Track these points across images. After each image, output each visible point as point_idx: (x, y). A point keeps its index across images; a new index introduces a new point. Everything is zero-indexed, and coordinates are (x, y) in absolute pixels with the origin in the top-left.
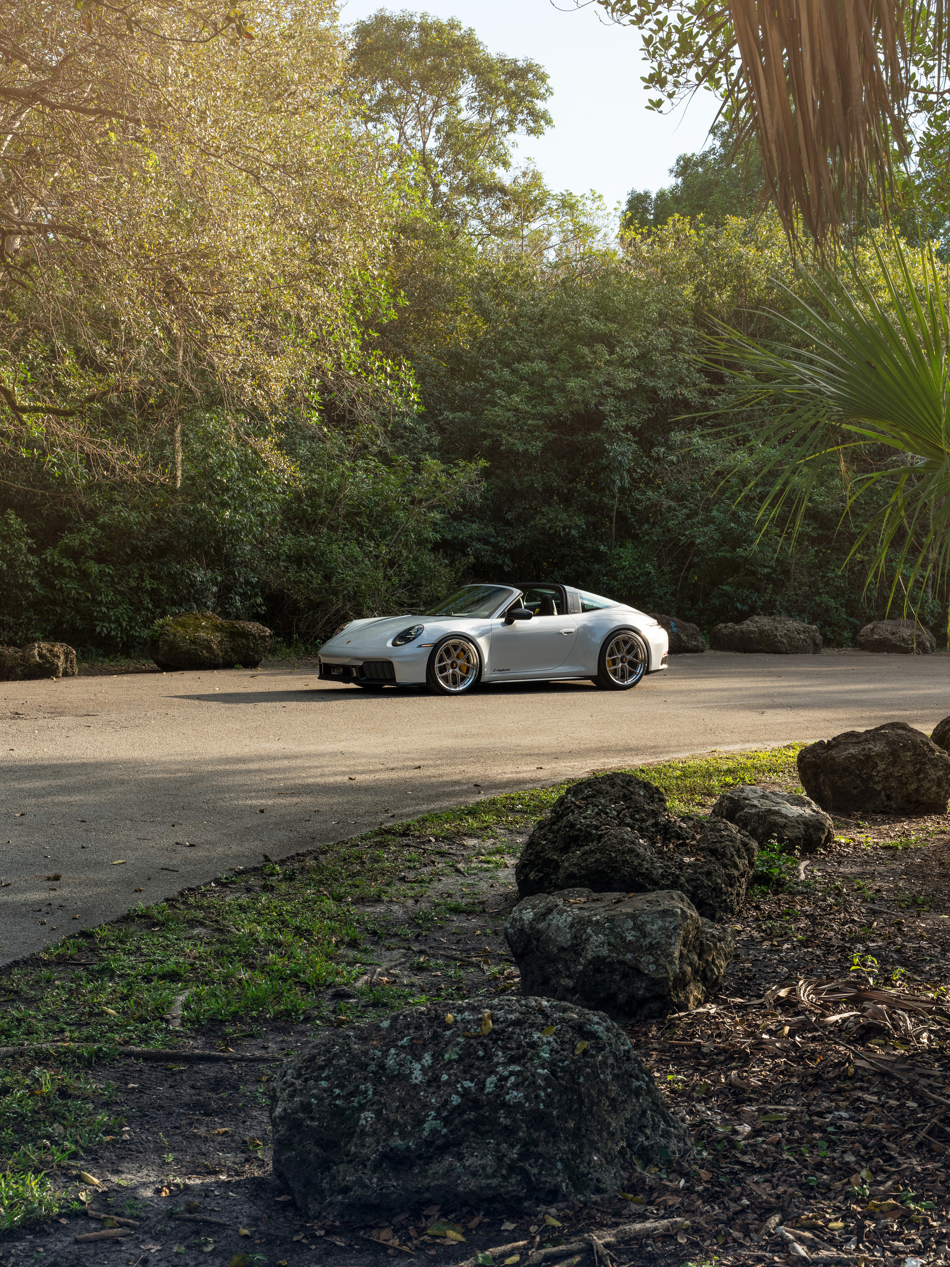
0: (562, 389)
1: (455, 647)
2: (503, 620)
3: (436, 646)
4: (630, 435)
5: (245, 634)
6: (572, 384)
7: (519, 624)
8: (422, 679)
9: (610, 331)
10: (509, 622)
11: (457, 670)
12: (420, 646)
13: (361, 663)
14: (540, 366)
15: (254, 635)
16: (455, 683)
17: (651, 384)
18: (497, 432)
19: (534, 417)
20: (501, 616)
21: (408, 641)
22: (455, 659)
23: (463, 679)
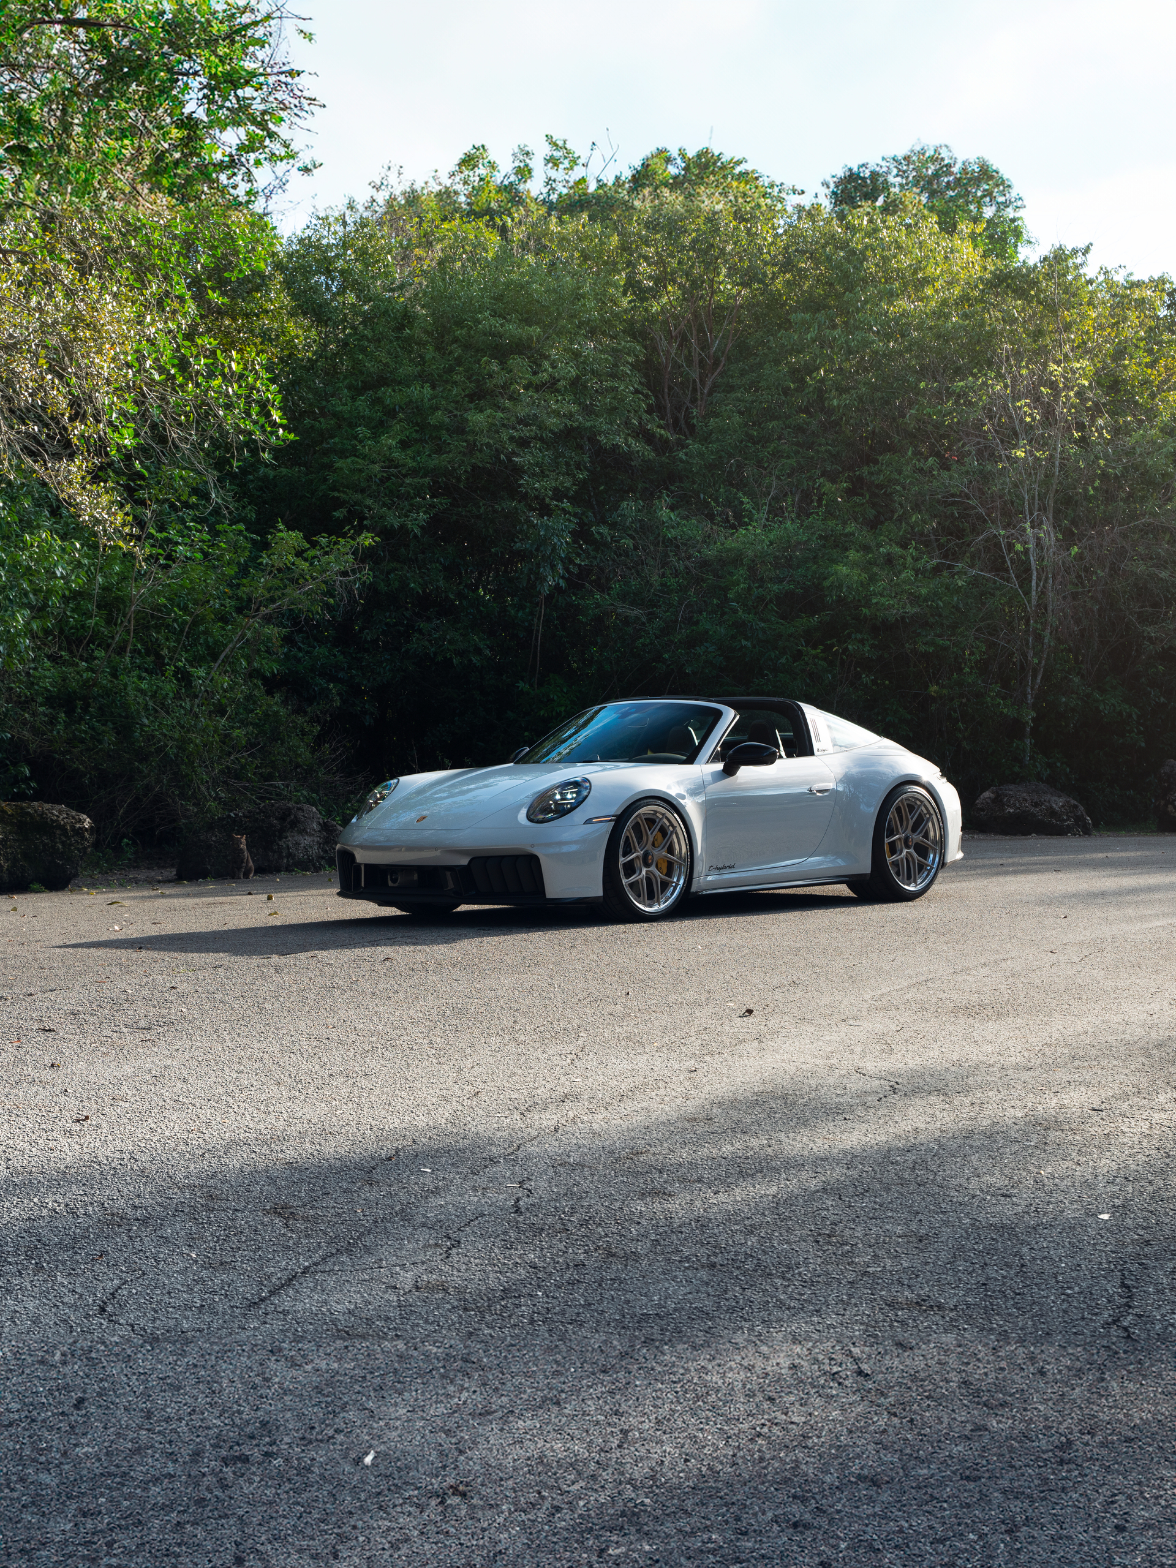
0: (460, 429)
1: (651, 821)
2: (720, 766)
3: (620, 820)
4: (566, 504)
5: (47, 827)
6: (478, 419)
7: (747, 773)
8: (595, 889)
9: (530, 338)
10: (729, 771)
11: (653, 868)
12: (588, 821)
13: (464, 861)
14: (421, 392)
15: (63, 828)
16: (651, 897)
17: (588, 424)
18: (358, 496)
19: (414, 472)
20: (714, 758)
21: (562, 811)
22: (649, 847)
23: (665, 885)
